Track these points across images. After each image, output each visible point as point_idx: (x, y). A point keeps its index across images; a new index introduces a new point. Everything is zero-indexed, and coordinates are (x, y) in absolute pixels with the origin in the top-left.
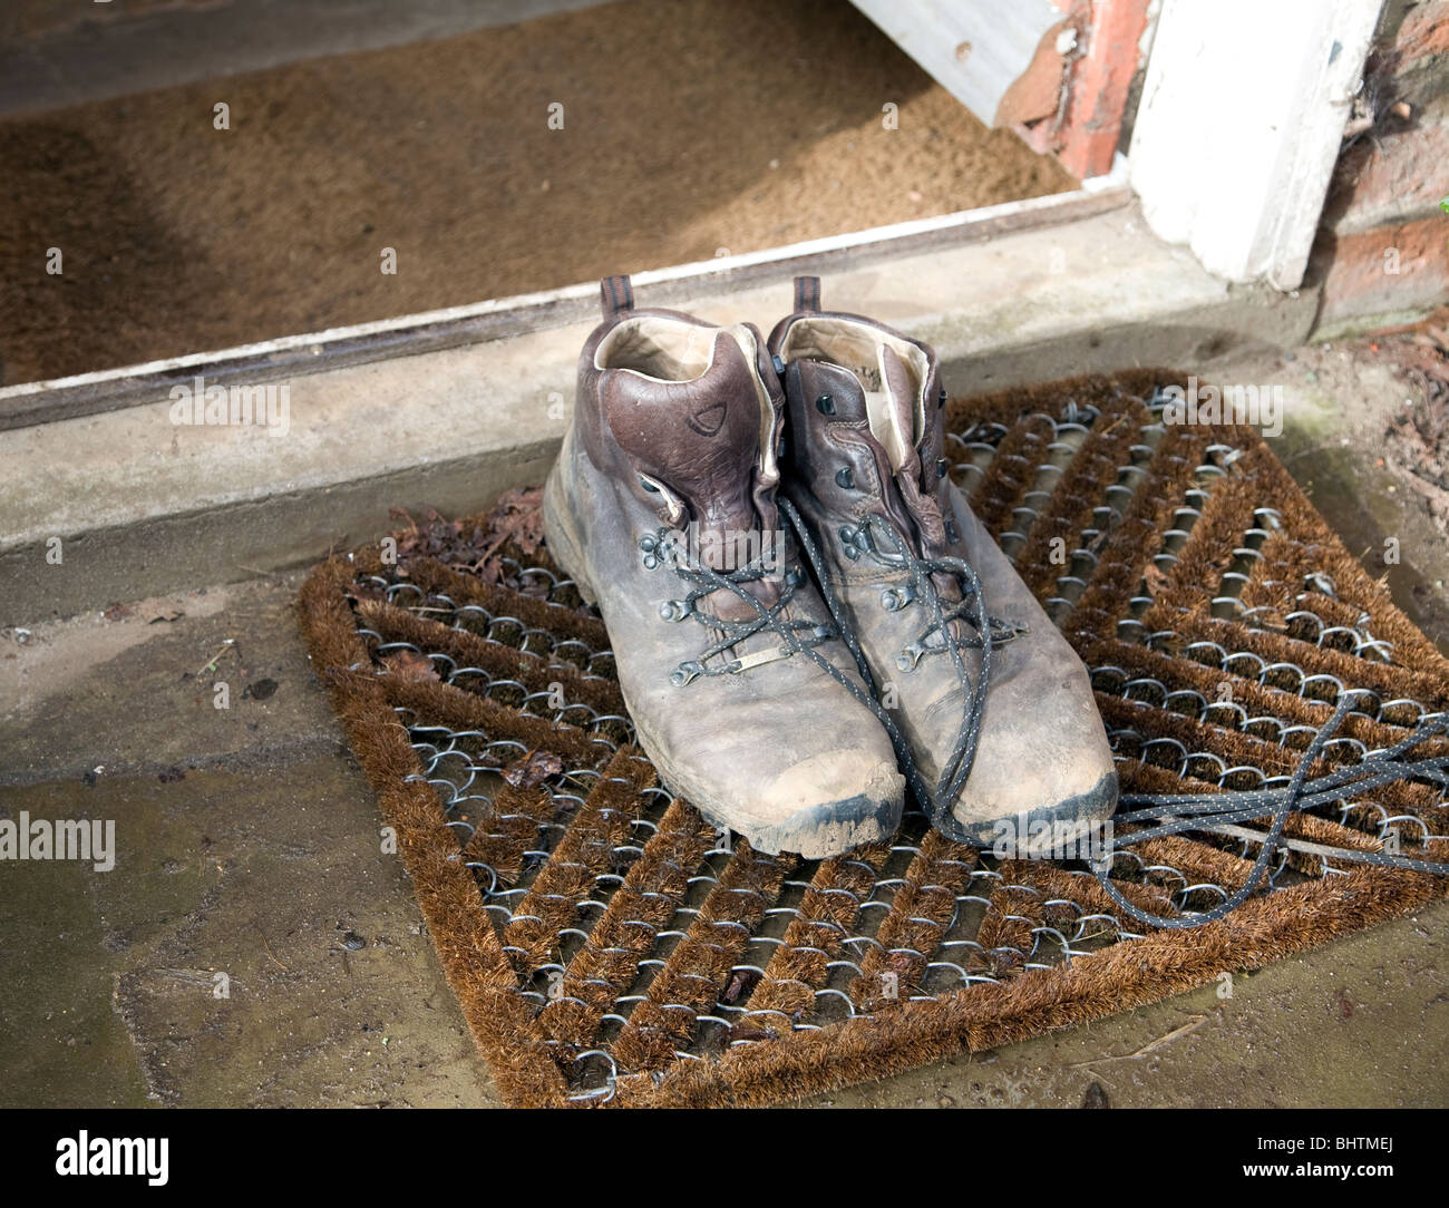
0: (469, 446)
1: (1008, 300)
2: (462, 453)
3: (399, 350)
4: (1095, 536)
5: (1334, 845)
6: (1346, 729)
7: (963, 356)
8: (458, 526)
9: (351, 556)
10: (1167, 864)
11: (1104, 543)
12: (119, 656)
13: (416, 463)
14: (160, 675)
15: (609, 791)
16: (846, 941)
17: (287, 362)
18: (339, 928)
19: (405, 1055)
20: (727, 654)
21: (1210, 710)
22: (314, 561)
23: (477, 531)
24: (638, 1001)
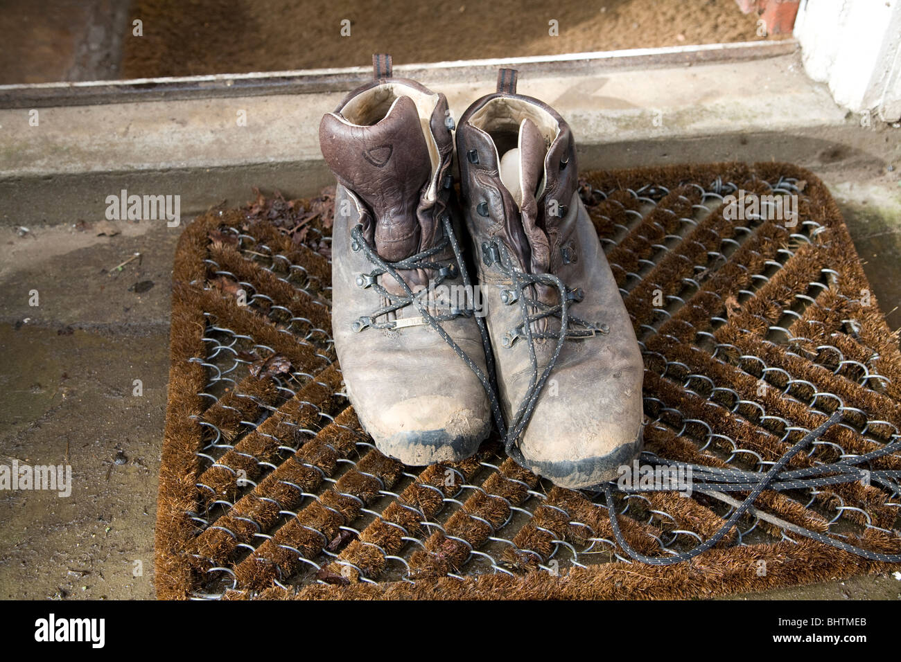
0: (302, 154)
1: (690, 105)
2: (297, 158)
3: (283, 90)
4: (703, 270)
5: (792, 522)
6: (832, 435)
7: (646, 139)
8: (291, 204)
9: (221, 213)
10: (665, 510)
11: (706, 278)
12: (72, 252)
13: (266, 161)
14: (89, 268)
15: (313, 390)
16: (422, 523)
17: (209, 88)
18: (116, 448)
19: (116, 542)
20: (391, 315)
21: (741, 404)
22: (198, 213)
23: (302, 209)
24: (267, 538)
